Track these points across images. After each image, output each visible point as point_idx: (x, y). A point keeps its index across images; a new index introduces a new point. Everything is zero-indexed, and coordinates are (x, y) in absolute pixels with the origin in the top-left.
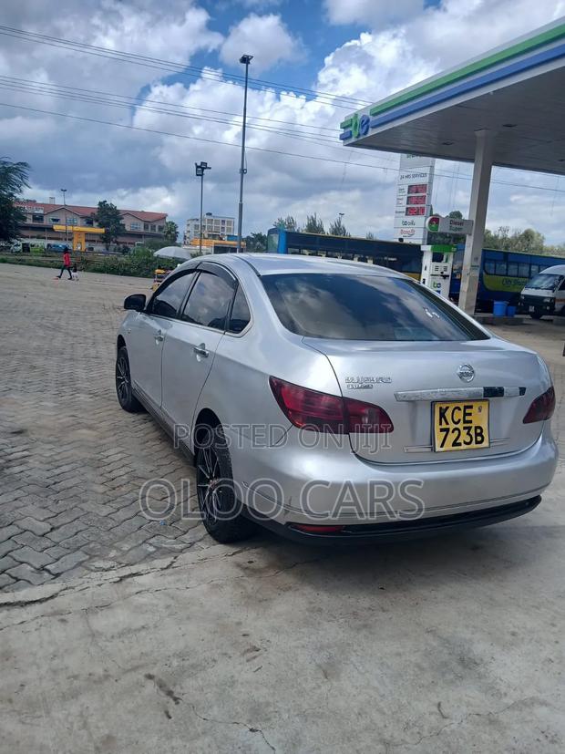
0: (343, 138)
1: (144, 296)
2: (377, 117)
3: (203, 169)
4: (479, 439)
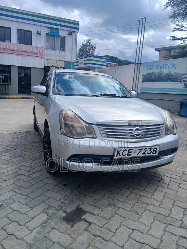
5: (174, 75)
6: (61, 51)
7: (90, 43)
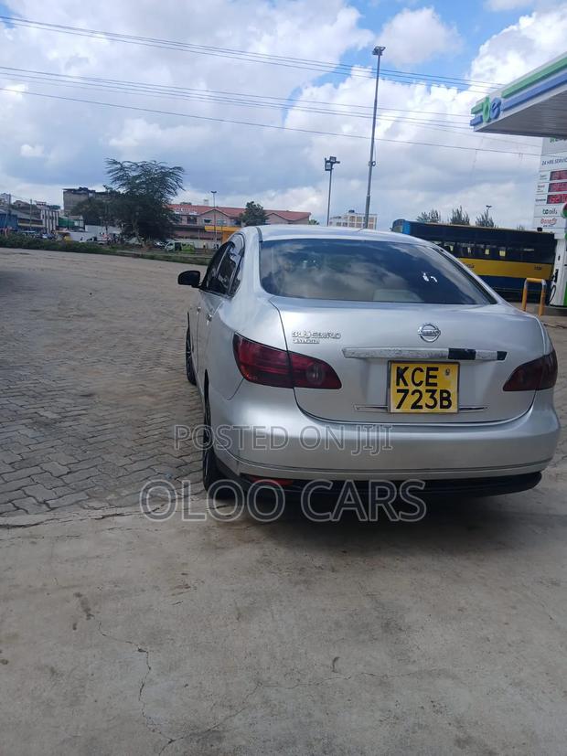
0: (474, 124)
1: (199, 272)
2: (507, 100)
3: (332, 163)
4: (445, 403)
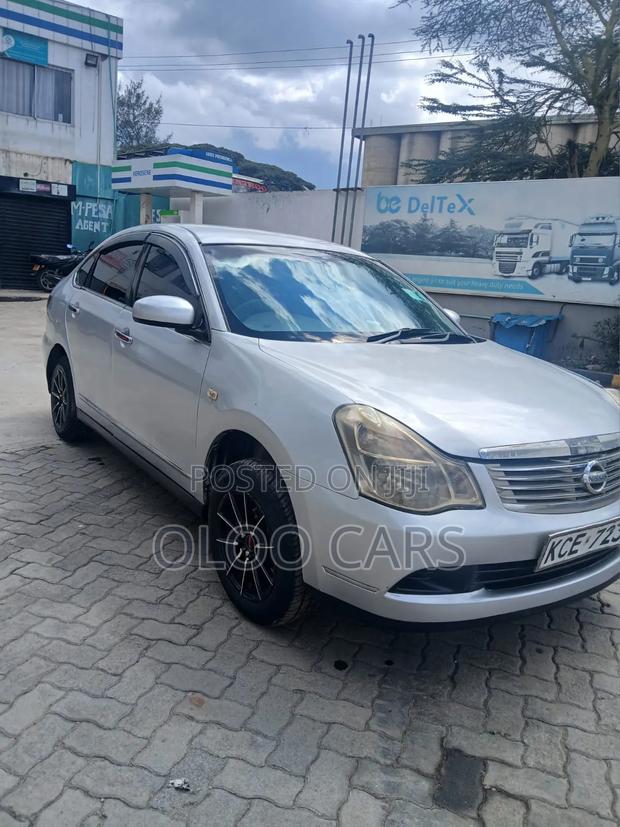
5: (466, 233)
6: (56, 125)
7: (139, 97)
